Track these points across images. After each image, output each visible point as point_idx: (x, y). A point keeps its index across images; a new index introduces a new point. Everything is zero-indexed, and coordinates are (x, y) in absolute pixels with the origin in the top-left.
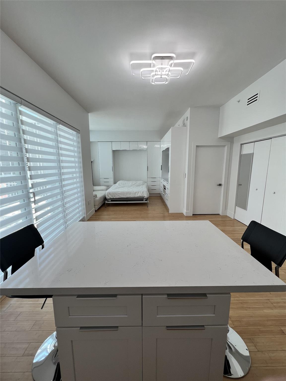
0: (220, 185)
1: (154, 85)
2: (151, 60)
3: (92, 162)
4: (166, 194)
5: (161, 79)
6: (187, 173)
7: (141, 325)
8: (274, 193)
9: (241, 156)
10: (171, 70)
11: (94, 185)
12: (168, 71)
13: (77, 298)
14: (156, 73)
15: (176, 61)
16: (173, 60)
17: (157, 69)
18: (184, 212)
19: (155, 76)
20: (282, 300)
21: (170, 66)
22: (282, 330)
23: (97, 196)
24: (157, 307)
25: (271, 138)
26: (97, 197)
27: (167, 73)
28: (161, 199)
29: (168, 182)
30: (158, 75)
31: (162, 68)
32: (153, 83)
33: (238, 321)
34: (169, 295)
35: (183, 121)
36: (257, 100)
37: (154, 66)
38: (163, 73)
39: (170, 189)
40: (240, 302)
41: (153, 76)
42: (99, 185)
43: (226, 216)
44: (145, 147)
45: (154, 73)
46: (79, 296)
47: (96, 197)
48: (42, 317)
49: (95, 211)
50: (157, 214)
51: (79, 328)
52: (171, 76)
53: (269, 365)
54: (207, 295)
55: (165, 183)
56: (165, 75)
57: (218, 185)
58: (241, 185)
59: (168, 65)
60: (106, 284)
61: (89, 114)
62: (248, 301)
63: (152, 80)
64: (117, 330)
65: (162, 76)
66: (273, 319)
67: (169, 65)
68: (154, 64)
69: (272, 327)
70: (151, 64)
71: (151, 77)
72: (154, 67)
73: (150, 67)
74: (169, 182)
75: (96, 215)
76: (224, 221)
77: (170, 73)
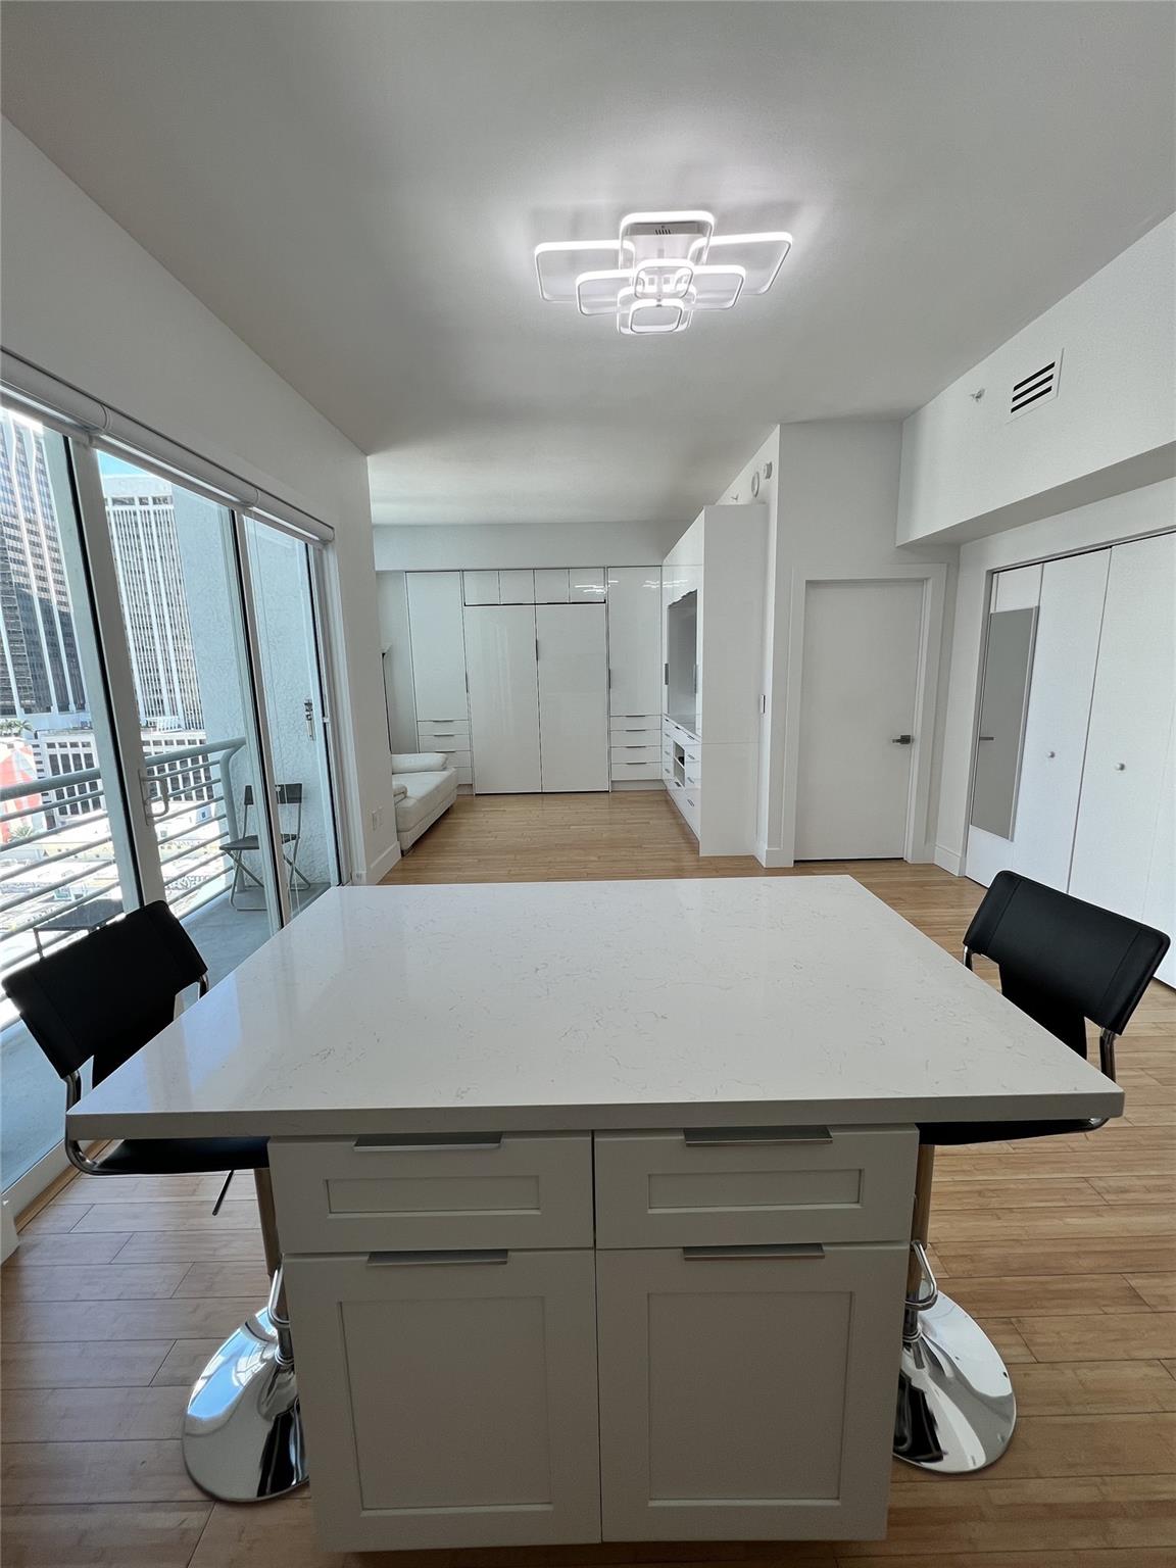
0: (905, 740)
1: (632, 336)
2: (618, 238)
3: (383, 654)
4: (687, 781)
5: (659, 314)
6: (769, 692)
7: (592, 1245)
8: (1122, 767)
9: (989, 618)
10: (699, 276)
11: (395, 748)
12: (685, 278)
13: (356, 1145)
14: (640, 288)
15: (718, 240)
16: (705, 236)
17: (643, 275)
18: (762, 851)
19: (635, 301)
20: (1138, 1182)
21: (692, 259)
22: (1132, 1289)
23: (409, 794)
24: (649, 1176)
25: (1111, 547)
26: (406, 797)
27: (682, 287)
28: (667, 802)
29: (695, 733)
30: (645, 296)
31: (661, 271)
32: (628, 331)
33: (966, 1256)
34: (690, 1134)
35: (754, 478)
36: (1049, 389)
37: (629, 261)
38: (667, 289)
39: (700, 760)
40: (978, 1187)
41: (627, 301)
42: (415, 750)
43: (931, 868)
44: (598, 590)
45: (628, 291)
46: (364, 1140)
47: (403, 796)
48: (215, 1250)
49: (402, 852)
50: (652, 860)
51: (366, 1258)
52: (698, 301)
53: (1078, 1409)
54: (831, 1134)
55: (682, 737)
56: (674, 295)
57: (898, 741)
58: (992, 739)
59: (686, 258)
60: (462, 1098)
61: (368, 458)
62: (1007, 1186)
63: (624, 317)
64: (505, 1263)
65: (665, 302)
66: (1098, 1248)
67: (689, 257)
68: (626, 252)
69: (1095, 1277)
70: (616, 252)
71: (619, 305)
72: (631, 267)
73: (615, 266)
74: (699, 732)
75: (403, 870)
76: (923, 885)
77: (693, 289)
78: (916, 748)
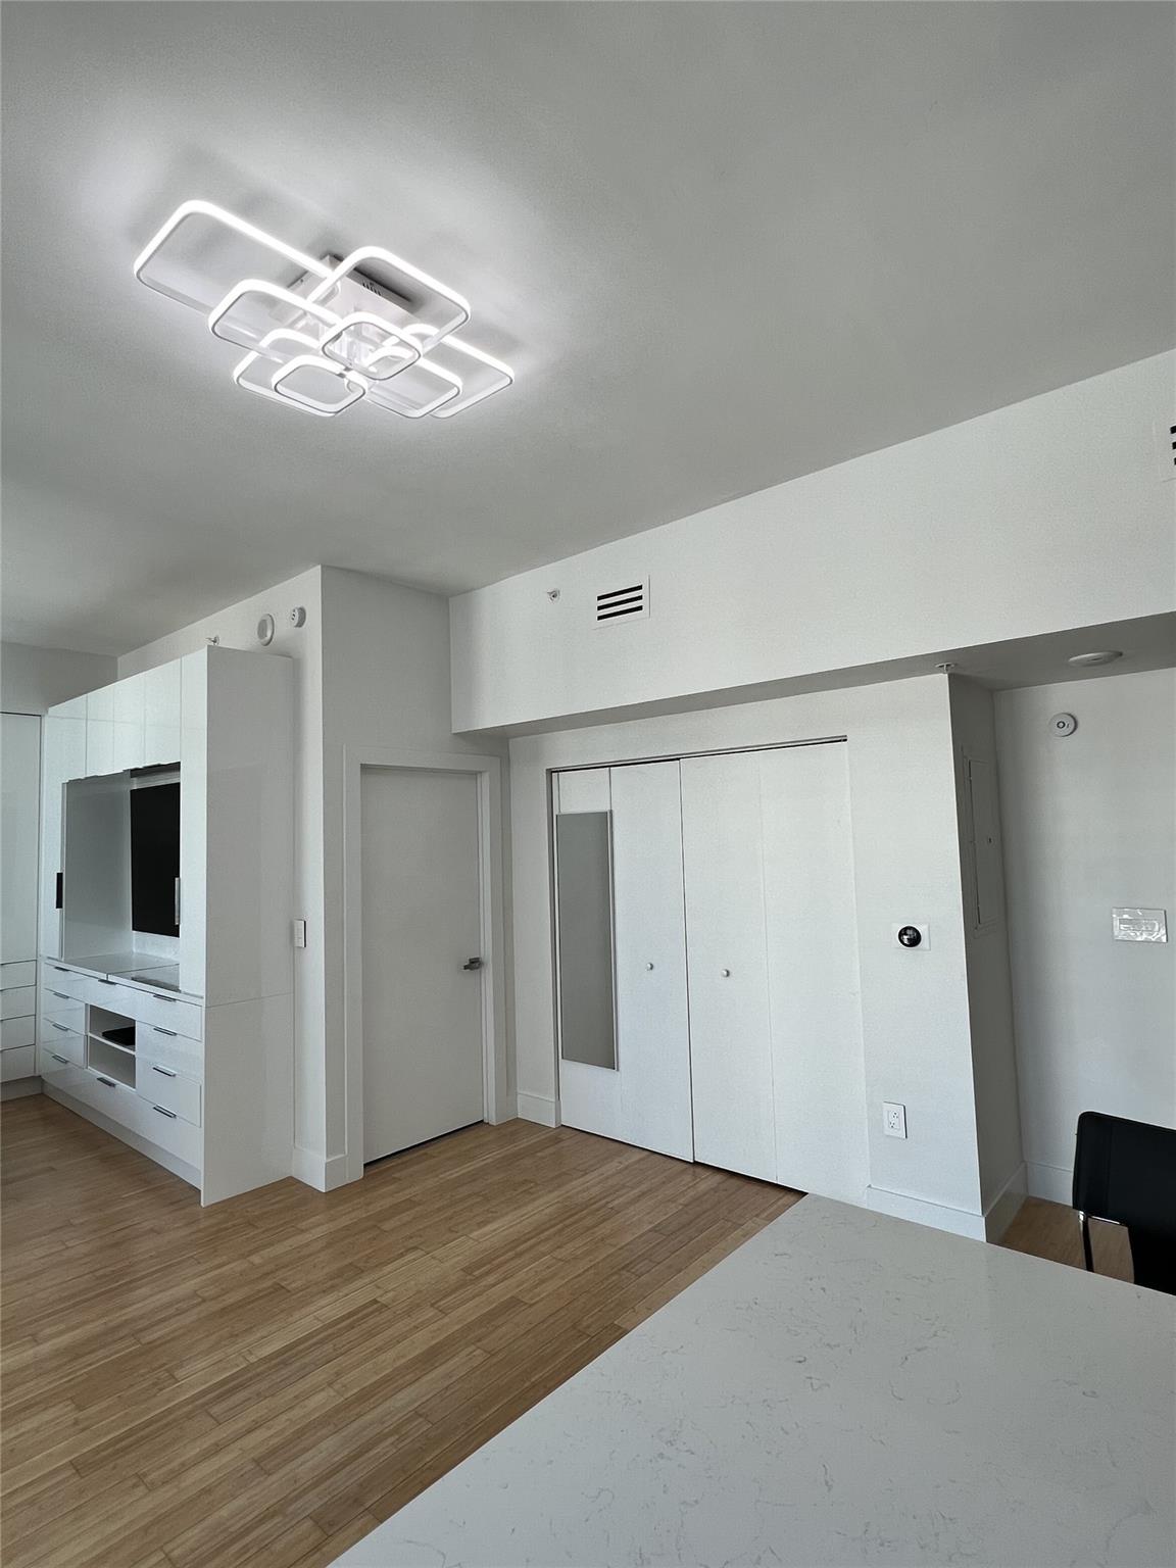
0: (474, 965)
6: (317, 916)
8: (728, 974)
9: (553, 819)
25: (678, 759)
29: (174, 990)
35: (262, 622)
36: (640, 608)
55: (127, 998)
57: (465, 967)
74: (194, 988)
78: (488, 974)
